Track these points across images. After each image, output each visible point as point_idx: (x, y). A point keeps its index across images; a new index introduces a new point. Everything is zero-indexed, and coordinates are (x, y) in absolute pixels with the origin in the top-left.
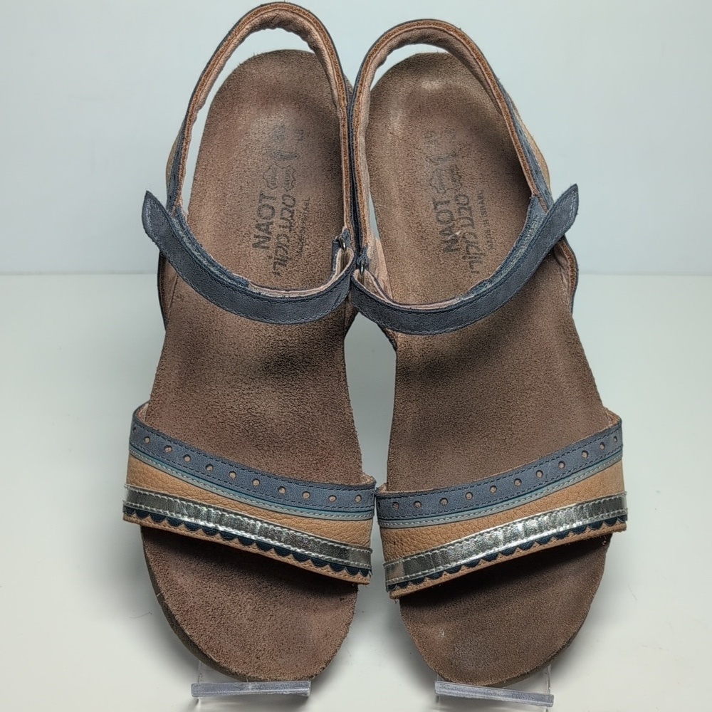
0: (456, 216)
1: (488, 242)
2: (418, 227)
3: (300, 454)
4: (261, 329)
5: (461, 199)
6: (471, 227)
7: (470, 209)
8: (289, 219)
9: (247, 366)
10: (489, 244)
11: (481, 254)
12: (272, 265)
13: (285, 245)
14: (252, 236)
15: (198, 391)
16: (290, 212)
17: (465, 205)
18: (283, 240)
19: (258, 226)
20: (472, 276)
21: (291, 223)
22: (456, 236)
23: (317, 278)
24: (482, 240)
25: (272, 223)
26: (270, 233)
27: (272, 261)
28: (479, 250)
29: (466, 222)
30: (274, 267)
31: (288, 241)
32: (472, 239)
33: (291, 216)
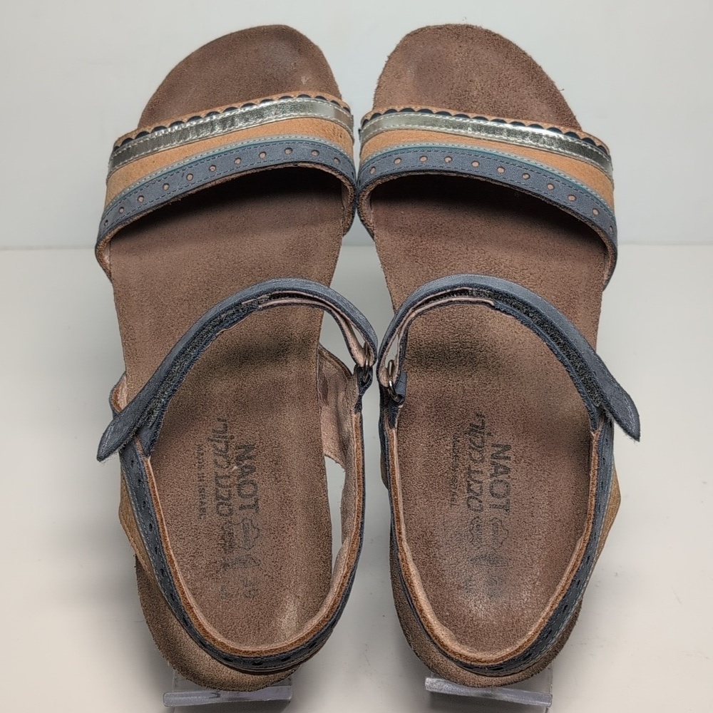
0: (234, 490)
1: (202, 454)
2: (280, 476)
3: (440, 249)
4: (492, 359)
5: (225, 510)
6: (220, 474)
7: (217, 498)
8: (471, 482)
9: (503, 322)
10: (201, 452)
11: (212, 441)
12: (486, 425)
13: (473, 449)
14: (513, 458)
15: (553, 297)
16: (472, 491)
17: (222, 503)
18: (476, 456)
19: (507, 470)
20: (226, 416)
21: (470, 477)
22: (238, 464)
23: (434, 410)
24: (209, 457)
25: (492, 476)
26: (493, 464)
27: (487, 430)
28: (214, 446)
29: (223, 481)
30: (483, 423)
31: (470, 454)
32: (220, 459)
33: (469, 485)
